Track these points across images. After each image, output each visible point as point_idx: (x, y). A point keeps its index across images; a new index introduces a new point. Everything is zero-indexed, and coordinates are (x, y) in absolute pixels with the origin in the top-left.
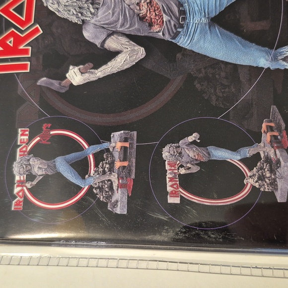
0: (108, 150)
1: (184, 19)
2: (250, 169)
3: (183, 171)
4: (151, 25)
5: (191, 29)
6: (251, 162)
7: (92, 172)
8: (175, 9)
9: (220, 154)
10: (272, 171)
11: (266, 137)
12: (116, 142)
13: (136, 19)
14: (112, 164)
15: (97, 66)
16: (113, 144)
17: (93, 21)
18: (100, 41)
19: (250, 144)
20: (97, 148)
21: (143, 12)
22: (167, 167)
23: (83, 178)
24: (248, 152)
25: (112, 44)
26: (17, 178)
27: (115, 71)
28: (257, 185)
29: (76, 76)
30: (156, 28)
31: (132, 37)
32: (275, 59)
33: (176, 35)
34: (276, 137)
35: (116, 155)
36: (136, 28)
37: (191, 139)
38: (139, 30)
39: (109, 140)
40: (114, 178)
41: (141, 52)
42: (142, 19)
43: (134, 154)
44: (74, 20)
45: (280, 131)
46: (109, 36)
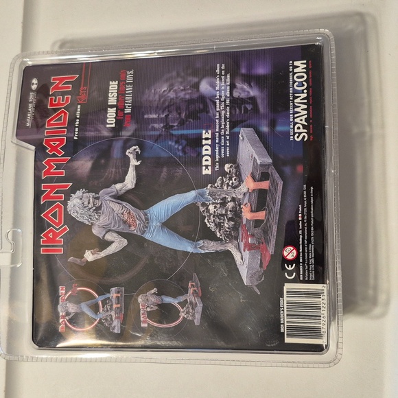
0: (109, 298)
1: (148, 223)
2: (183, 308)
3: (149, 309)
4: (130, 226)
5: (152, 229)
6: (183, 304)
7: (101, 310)
8: (143, 217)
9: (168, 300)
10: (193, 309)
11: (191, 291)
12: (113, 293)
13: (121, 222)
14: (111, 306)
15: (102, 250)
16: (112, 295)
17: (97, 223)
18: (102, 235)
19: (182, 294)
20: (103, 297)
21: (126, 218)
22: (141, 307)
23: (96, 314)
24: (182, 299)
25: (109, 237)
26: (61, 314)
27: (111, 253)
28: (186, 316)
29: (89, 256)
30: (133, 228)
31: (119, 233)
32: (195, 247)
33: (144, 232)
34: (195, 290)
35: (114, 301)
36: (122, 228)
37: (153, 291)
38: (123, 229)
39: (109, 292)
40: (113, 313)
41: (125, 242)
42: (125, 222)
43: (123, 300)
44: (87, 223)
45: (198, 287)
46: (107, 232)
